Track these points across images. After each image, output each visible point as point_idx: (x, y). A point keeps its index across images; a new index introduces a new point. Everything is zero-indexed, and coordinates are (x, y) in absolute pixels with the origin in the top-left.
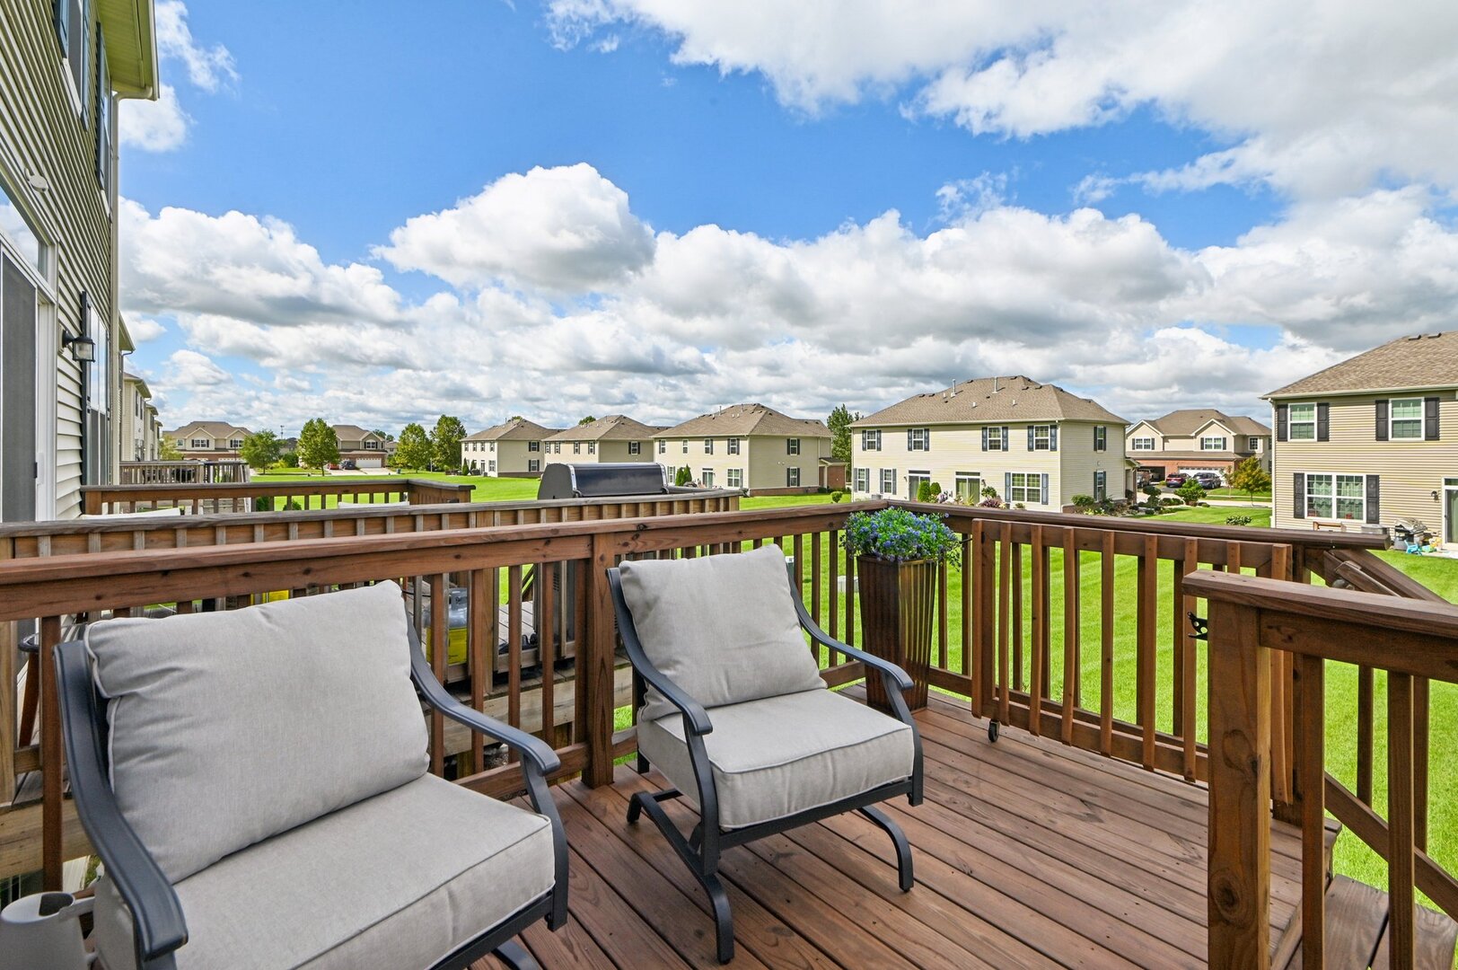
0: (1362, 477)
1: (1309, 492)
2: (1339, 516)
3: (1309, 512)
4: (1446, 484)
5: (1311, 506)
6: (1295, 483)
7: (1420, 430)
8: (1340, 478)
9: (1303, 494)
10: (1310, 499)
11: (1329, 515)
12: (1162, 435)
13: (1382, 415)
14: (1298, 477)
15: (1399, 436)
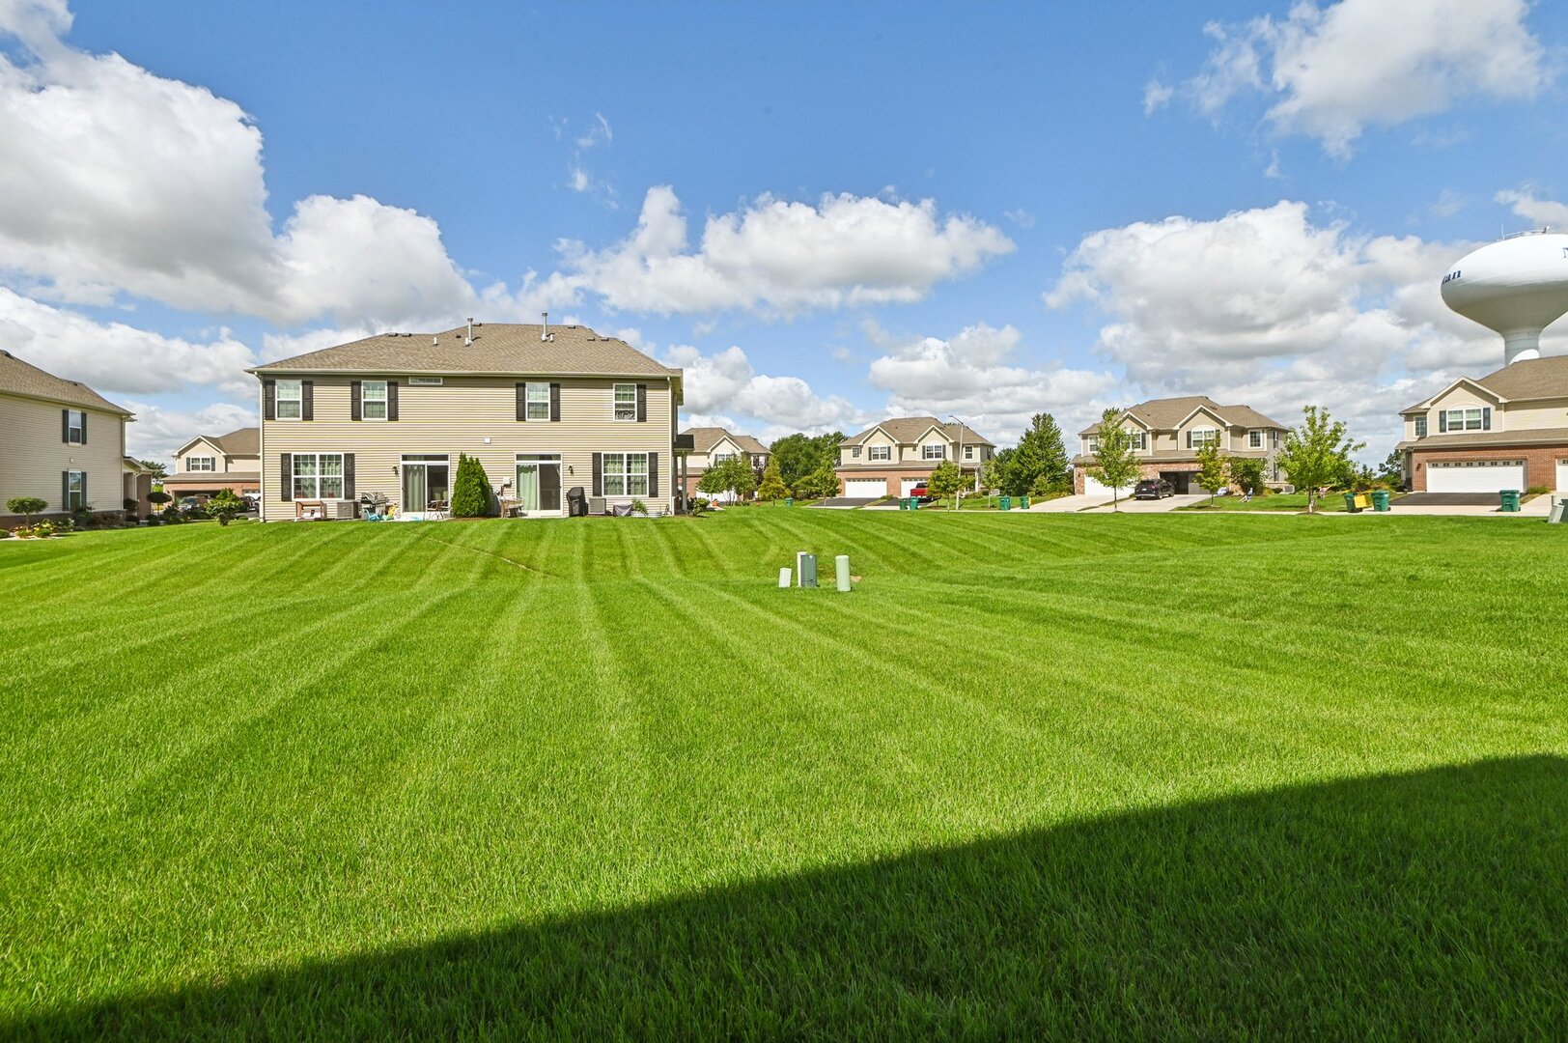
0: (340, 456)
1: (297, 473)
2: (322, 495)
3: (295, 494)
4: (403, 460)
5: (297, 487)
6: (282, 464)
7: (384, 411)
8: (322, 457)
9: (290, 475)
10: (297, 481)
11: (314, 496)
12: (224, 454)
13: (356, 397)
14: (285, 457)
15: (370, 417)
